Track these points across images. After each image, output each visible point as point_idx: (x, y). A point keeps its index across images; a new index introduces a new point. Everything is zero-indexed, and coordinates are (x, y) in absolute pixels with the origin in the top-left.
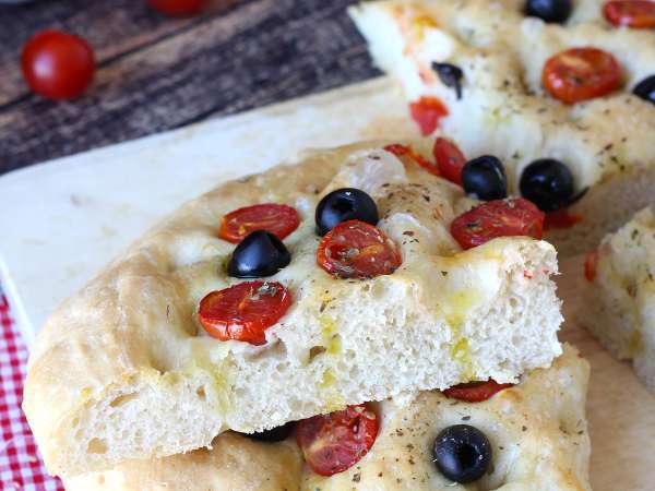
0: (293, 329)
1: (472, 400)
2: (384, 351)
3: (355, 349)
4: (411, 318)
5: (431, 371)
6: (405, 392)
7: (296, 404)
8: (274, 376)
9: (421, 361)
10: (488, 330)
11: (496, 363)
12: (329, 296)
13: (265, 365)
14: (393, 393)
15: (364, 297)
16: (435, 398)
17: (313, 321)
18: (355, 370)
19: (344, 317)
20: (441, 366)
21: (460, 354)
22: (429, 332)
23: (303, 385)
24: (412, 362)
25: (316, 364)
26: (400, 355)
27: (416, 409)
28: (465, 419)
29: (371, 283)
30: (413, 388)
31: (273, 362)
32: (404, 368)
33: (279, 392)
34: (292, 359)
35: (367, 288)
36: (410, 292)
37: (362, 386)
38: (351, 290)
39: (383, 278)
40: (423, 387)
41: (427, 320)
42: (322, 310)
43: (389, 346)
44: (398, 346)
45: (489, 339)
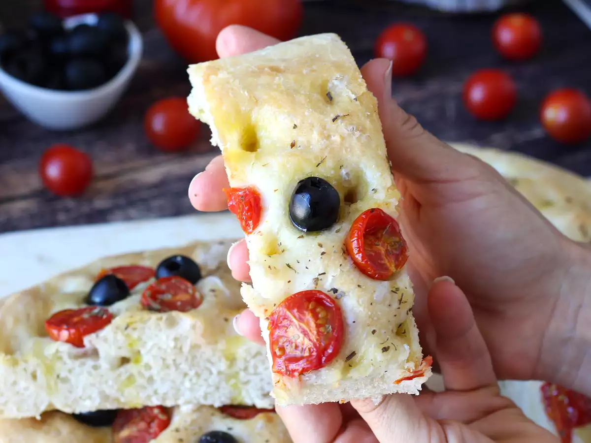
0: (105, 340)
1: (240, 418)
2: (173, 369)
3: (152, 363)
4: (195, 347)
5: (209, 390)
6: (188, 402)
7: (105, 397)
8: (90, 374)
9: (201, 381)
10: (256, 367)
11: (260, 393)
12: (133, 320)
13: (83, 364)
14: (180, 402)
15: (159, 325)
16: (211, 411)
17: (120, 337)
18: (151, 380)
19: (144, 338)
20: (217, 388)
21: (233, 381)
22: (209, 361)
23: (110, 383)
24: (194, 380)
25: (122, 370)
26: (186, 375)
27: (195, 416)
28: (230, 429)
29: (164, 316)
30: (195, 402)
31: (90, 362)
32: (187, 384)
33: (93, 385)
34: (104, 363)
35: (161, 319)
36: (194, 327)
37: (156, 392)
38: (150, 319)
39: (175, 313)
40: (203, 402)
41: (207, 351)
42: (126, 328)
43: (177, 366)
44: (184, 367)
45: (256, 374)
